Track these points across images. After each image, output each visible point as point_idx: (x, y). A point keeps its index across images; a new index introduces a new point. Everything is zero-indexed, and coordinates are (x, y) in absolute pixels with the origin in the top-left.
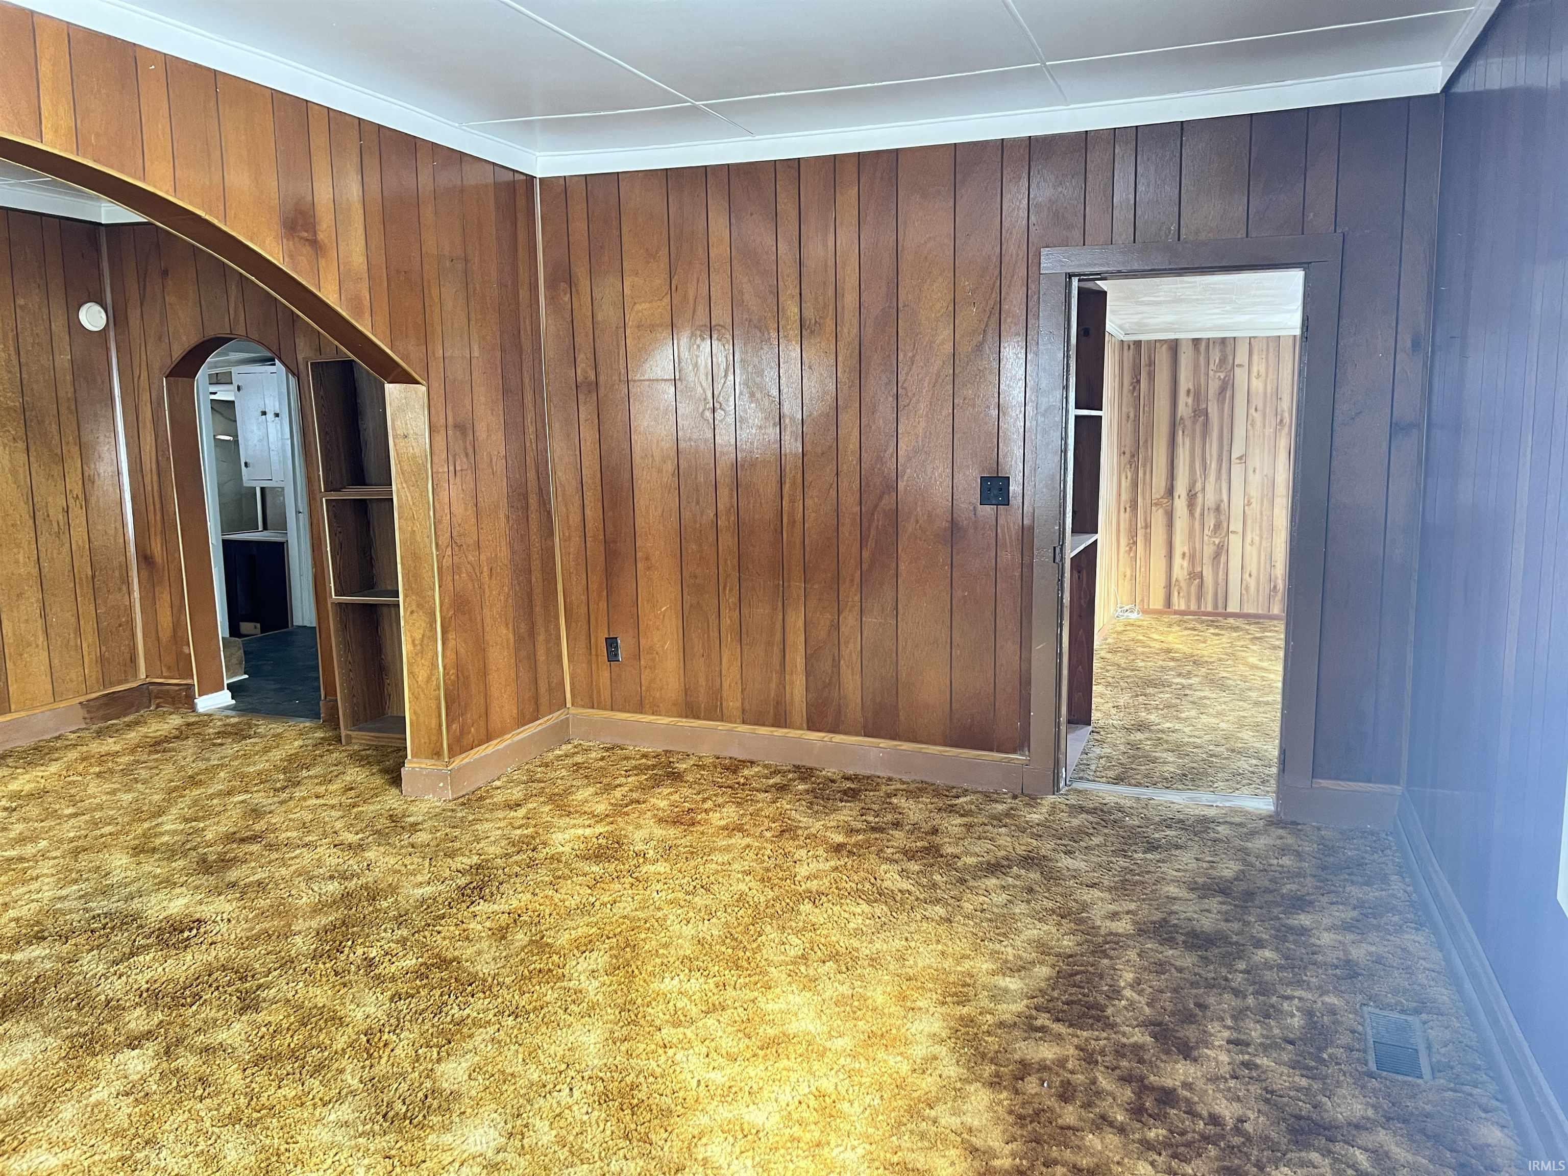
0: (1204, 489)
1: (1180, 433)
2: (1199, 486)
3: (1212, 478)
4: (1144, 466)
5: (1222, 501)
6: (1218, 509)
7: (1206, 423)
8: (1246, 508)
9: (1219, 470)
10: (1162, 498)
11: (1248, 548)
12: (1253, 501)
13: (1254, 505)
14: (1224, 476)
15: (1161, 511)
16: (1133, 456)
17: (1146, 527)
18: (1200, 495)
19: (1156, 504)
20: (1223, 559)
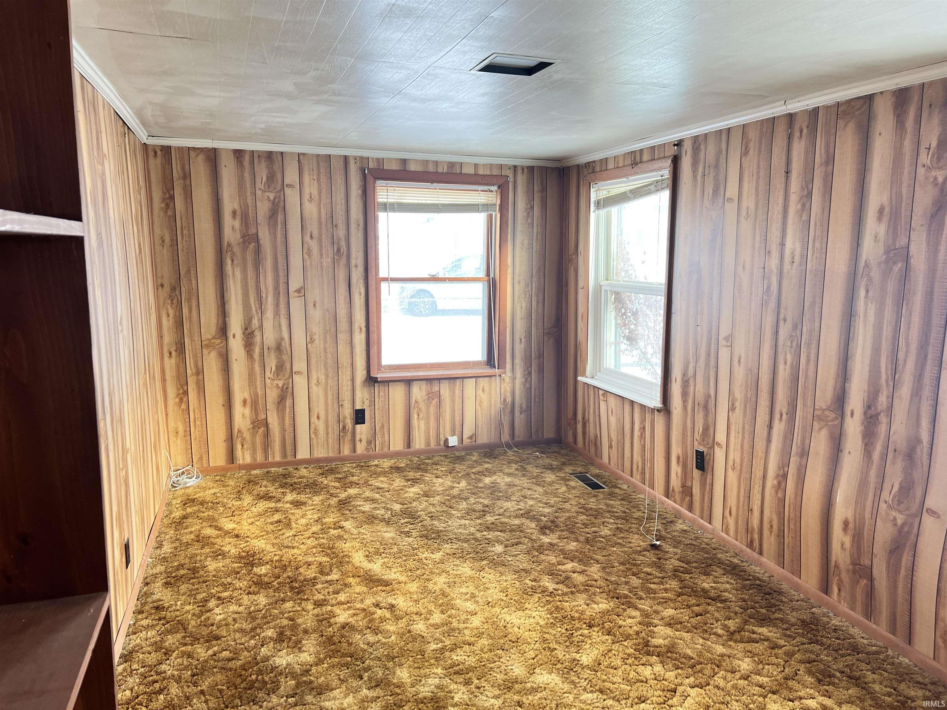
0: (261, 327)
1: (229, 262)
2: (255, 322)
3: (269, 314)
4: (189, 300)
5: (282, 339)
6: (279, 348)
7: (258, 251)
8: (309, 346)
9: (277, 305)
10: (214, 338)
11: (314, 388)
12: (316, 337)
13: (317, 341)
14: (283, 311)
15: (213, 354)
16: (173, 289)
17: (198, 373)
18: (258, 334)
19: (207, 346)
20: (288, 402)
